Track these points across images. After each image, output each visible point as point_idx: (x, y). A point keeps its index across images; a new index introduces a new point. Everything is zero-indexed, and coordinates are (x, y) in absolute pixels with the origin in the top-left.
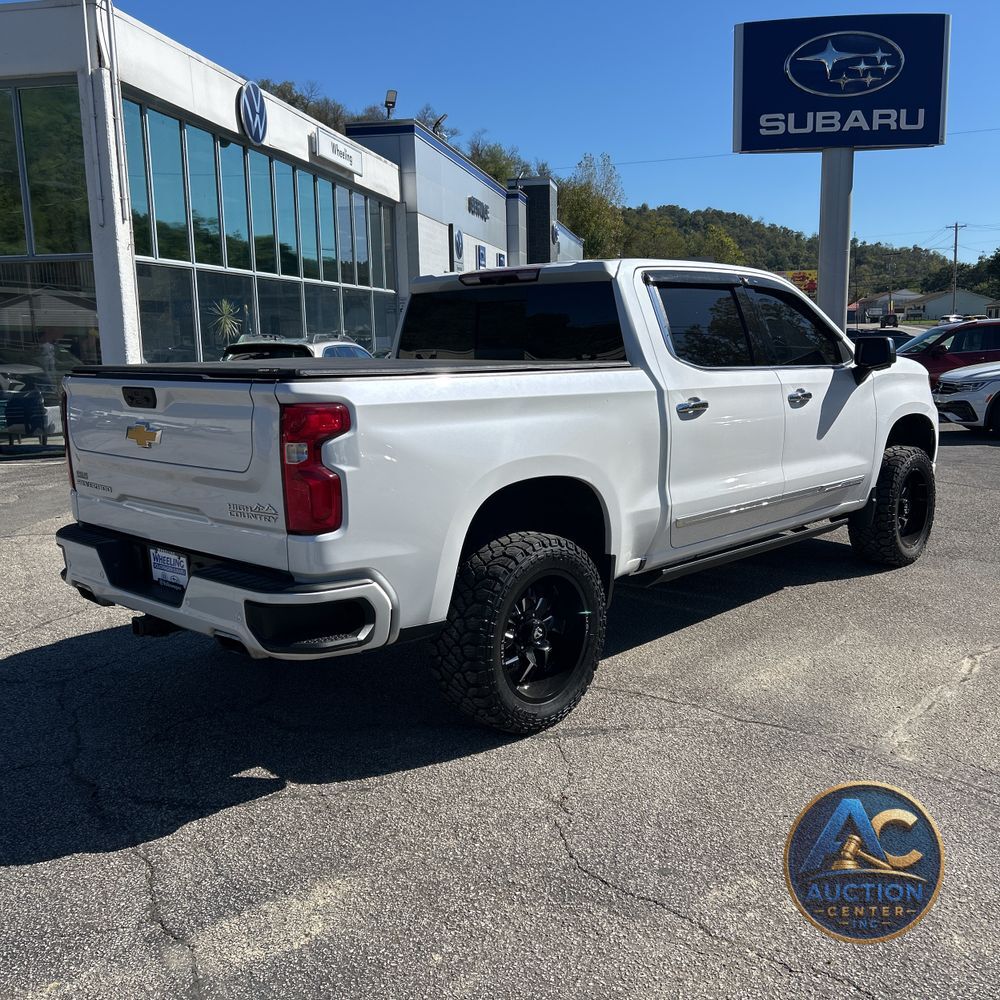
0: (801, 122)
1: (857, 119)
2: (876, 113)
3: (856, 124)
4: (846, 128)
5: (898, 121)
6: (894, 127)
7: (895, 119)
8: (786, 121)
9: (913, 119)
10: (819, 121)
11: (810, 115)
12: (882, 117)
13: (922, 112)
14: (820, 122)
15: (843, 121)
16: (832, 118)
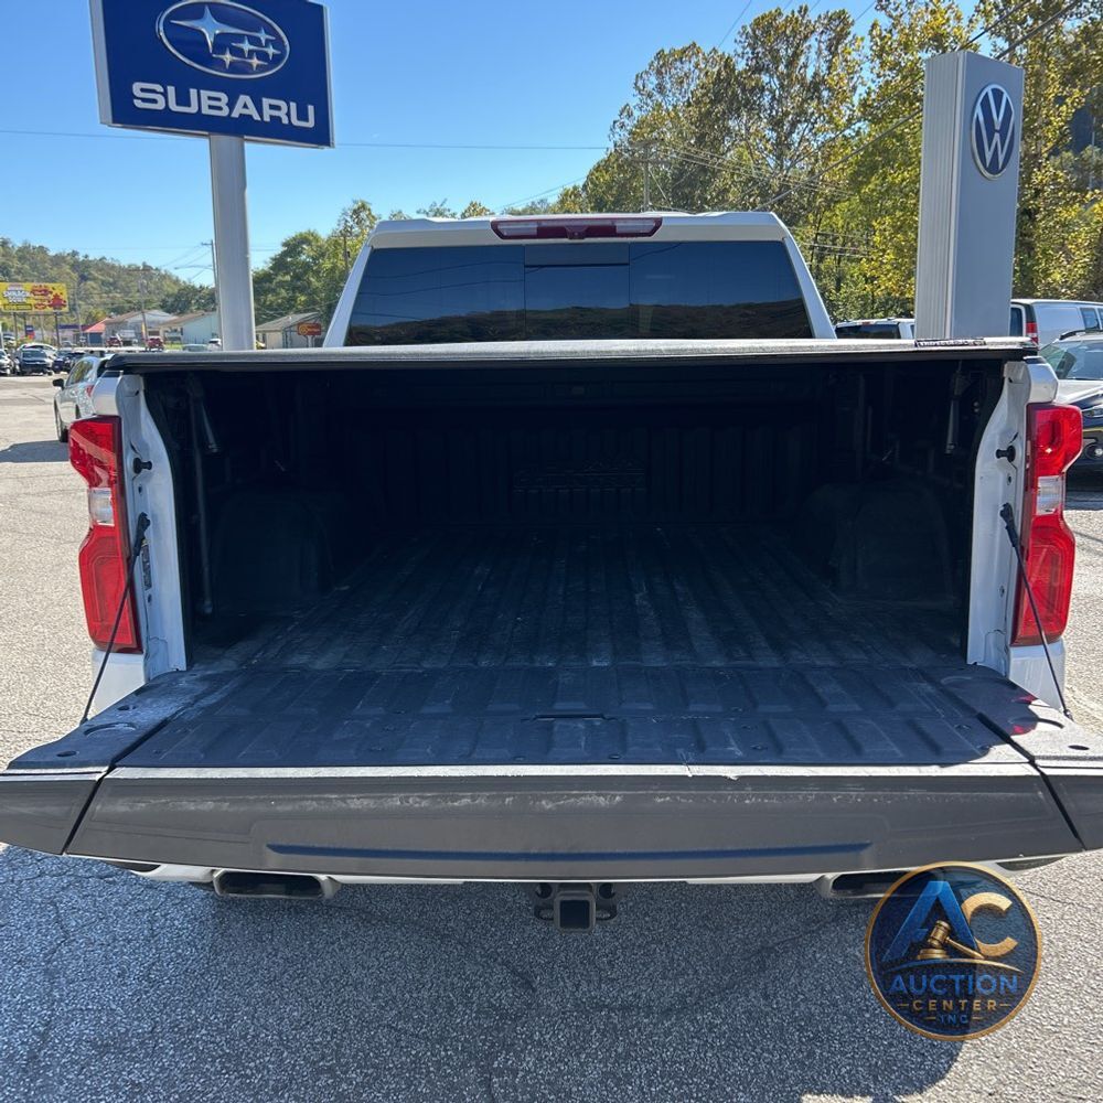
0: (183, 99)
1: (244, 106)
2: (266, 102)
3: (245, 112)
4: (235, 114)
5: (288, 114)
6: (285, 121)
7: (286, 112)
8: (165, 94)
9: (303, 116)
10: (204, 101)
11: (193, 92)
12: (272, 107)
13: (311, 109)
14: (205, 103)
15: (231, 105)
16: (219, 99)
